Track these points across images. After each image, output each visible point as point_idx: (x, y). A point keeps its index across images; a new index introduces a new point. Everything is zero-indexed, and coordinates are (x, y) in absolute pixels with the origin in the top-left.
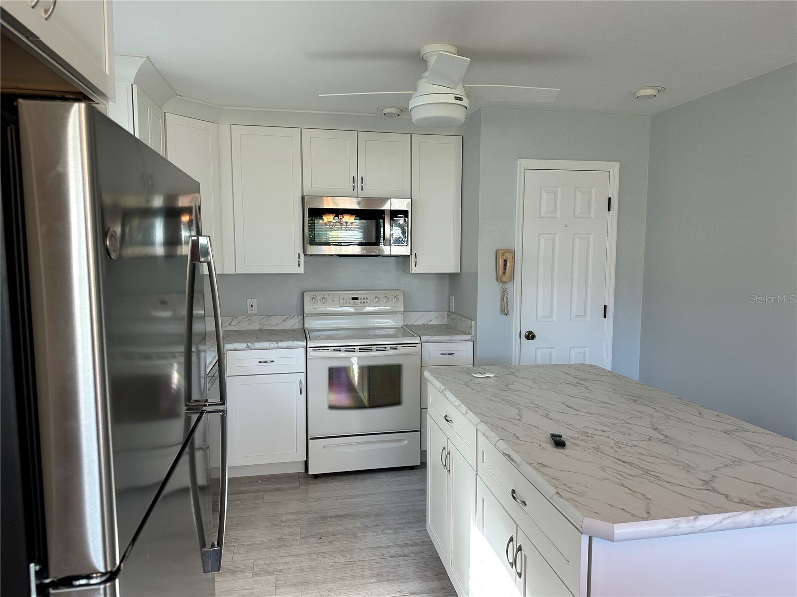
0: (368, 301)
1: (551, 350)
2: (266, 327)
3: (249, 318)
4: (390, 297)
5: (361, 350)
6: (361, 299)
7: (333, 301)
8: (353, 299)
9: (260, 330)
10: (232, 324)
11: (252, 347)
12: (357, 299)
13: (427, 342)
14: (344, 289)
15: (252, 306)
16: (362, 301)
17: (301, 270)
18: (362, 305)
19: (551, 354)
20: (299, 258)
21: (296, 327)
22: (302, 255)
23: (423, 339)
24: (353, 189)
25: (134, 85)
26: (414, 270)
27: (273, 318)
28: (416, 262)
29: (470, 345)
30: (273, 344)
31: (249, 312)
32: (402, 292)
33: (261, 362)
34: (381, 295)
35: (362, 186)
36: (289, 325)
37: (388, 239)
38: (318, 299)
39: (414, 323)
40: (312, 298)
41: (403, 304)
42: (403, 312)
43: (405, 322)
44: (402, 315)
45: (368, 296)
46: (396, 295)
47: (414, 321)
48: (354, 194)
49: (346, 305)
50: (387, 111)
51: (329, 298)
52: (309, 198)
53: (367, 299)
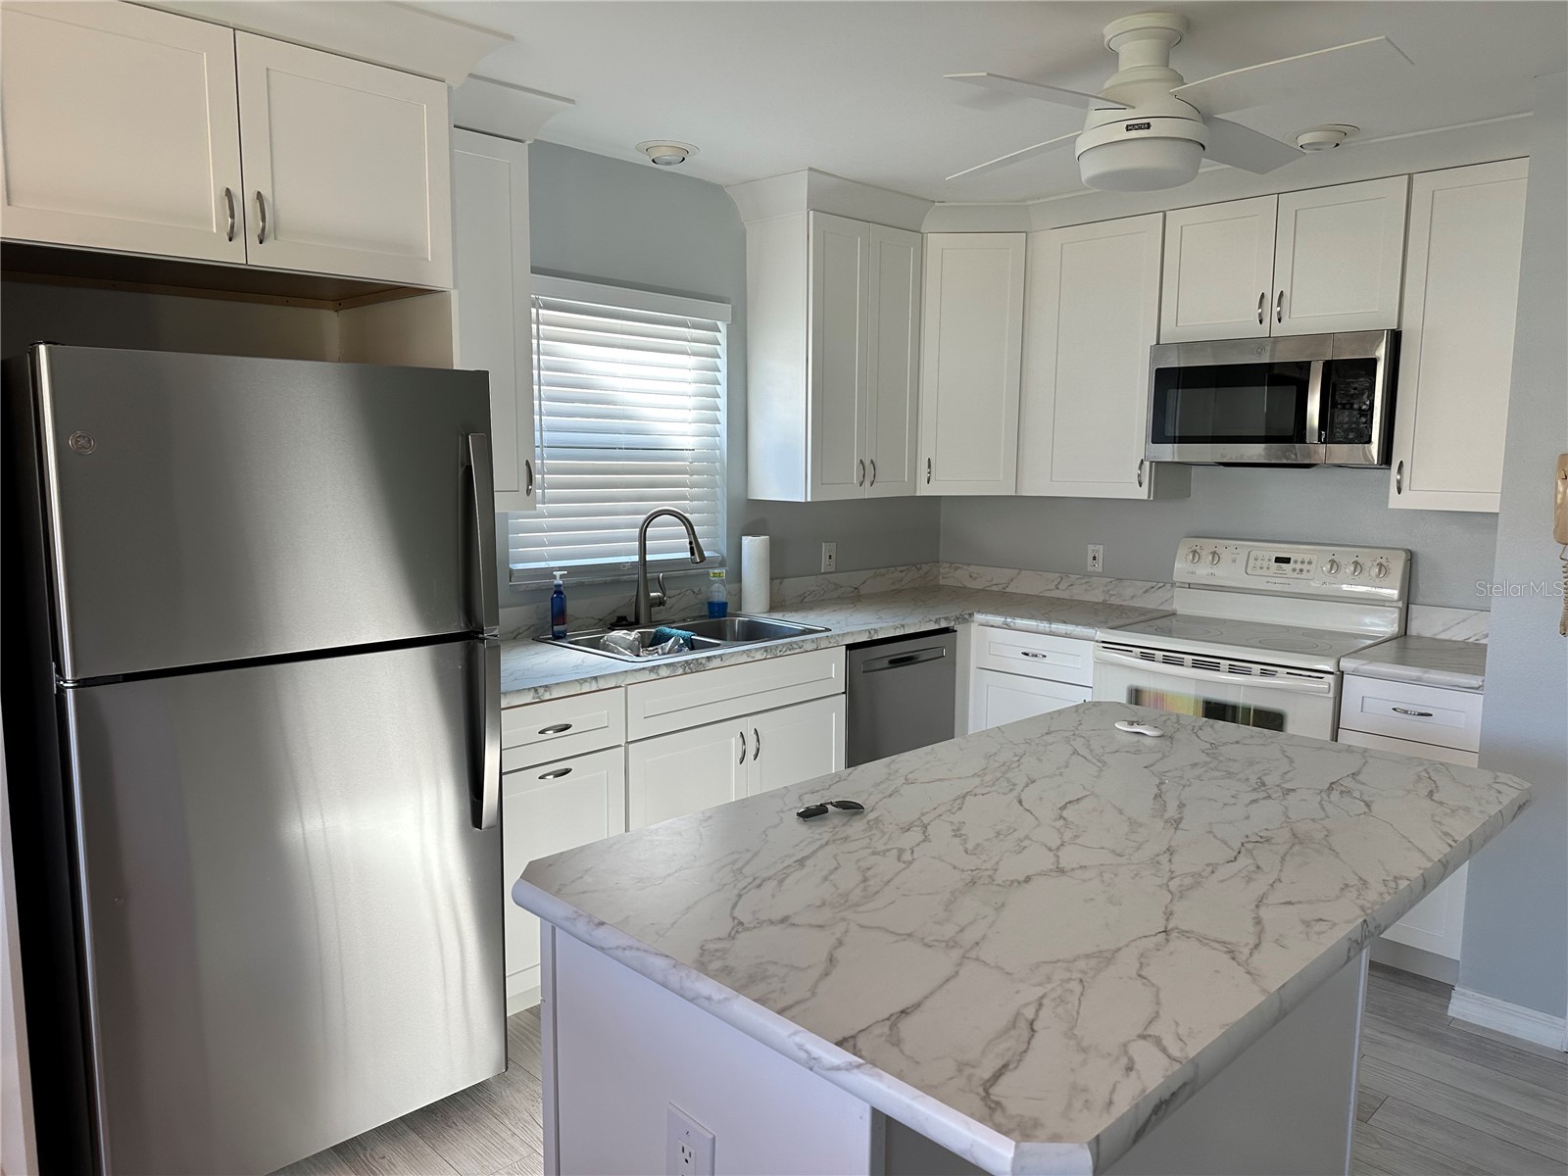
0: (1312, 567)
2: (1114, 601)
3: (1086, 580)
4: (1366, 562)
5: (1196, 665)
6: (1296, 562)
7: (1234, 561)
8: (1278, 560)
9: (1104, 603)
10: (1061, 587)
11: (1013, 625)
12: (1287, 561)
13: (1355, 673)
14: (1272, 539)
15: (1094, 558)
16: (1299, 566)
17: (1142, 493)
18: (1295, 575)
20: (1140, 468)
21: (1165, 607)
22: (1147, 464)
23: (1345, 664)
24: (1261, 322)
25: (811, 212)
26: (1396, 501)
27: (1127, 583)
28: (1399, 482)
29: (1478, 700)
30: (1044, 626)
31: (1090, 569)
32: (1403, 555)
33: (1026, 654)
34: (1345, 556)
35: (1279, 313)
36: (1152, 602)
37: (1312, 429)
38: (1203, 553)
39: (1440, 633)
40: (1195, 552)
41: (1398, 584)
42: (1400, 604)
43: (1415, 628)
44: (1397, 610)
45: (1314, 559)
46: (1383, 561)
47: (1441, 629)
48: (1262, 331)
49: (1260, 572)
50: (1304, 139)
51: (1226, 555)
52: (1159, 348)
53: (1310, 563)
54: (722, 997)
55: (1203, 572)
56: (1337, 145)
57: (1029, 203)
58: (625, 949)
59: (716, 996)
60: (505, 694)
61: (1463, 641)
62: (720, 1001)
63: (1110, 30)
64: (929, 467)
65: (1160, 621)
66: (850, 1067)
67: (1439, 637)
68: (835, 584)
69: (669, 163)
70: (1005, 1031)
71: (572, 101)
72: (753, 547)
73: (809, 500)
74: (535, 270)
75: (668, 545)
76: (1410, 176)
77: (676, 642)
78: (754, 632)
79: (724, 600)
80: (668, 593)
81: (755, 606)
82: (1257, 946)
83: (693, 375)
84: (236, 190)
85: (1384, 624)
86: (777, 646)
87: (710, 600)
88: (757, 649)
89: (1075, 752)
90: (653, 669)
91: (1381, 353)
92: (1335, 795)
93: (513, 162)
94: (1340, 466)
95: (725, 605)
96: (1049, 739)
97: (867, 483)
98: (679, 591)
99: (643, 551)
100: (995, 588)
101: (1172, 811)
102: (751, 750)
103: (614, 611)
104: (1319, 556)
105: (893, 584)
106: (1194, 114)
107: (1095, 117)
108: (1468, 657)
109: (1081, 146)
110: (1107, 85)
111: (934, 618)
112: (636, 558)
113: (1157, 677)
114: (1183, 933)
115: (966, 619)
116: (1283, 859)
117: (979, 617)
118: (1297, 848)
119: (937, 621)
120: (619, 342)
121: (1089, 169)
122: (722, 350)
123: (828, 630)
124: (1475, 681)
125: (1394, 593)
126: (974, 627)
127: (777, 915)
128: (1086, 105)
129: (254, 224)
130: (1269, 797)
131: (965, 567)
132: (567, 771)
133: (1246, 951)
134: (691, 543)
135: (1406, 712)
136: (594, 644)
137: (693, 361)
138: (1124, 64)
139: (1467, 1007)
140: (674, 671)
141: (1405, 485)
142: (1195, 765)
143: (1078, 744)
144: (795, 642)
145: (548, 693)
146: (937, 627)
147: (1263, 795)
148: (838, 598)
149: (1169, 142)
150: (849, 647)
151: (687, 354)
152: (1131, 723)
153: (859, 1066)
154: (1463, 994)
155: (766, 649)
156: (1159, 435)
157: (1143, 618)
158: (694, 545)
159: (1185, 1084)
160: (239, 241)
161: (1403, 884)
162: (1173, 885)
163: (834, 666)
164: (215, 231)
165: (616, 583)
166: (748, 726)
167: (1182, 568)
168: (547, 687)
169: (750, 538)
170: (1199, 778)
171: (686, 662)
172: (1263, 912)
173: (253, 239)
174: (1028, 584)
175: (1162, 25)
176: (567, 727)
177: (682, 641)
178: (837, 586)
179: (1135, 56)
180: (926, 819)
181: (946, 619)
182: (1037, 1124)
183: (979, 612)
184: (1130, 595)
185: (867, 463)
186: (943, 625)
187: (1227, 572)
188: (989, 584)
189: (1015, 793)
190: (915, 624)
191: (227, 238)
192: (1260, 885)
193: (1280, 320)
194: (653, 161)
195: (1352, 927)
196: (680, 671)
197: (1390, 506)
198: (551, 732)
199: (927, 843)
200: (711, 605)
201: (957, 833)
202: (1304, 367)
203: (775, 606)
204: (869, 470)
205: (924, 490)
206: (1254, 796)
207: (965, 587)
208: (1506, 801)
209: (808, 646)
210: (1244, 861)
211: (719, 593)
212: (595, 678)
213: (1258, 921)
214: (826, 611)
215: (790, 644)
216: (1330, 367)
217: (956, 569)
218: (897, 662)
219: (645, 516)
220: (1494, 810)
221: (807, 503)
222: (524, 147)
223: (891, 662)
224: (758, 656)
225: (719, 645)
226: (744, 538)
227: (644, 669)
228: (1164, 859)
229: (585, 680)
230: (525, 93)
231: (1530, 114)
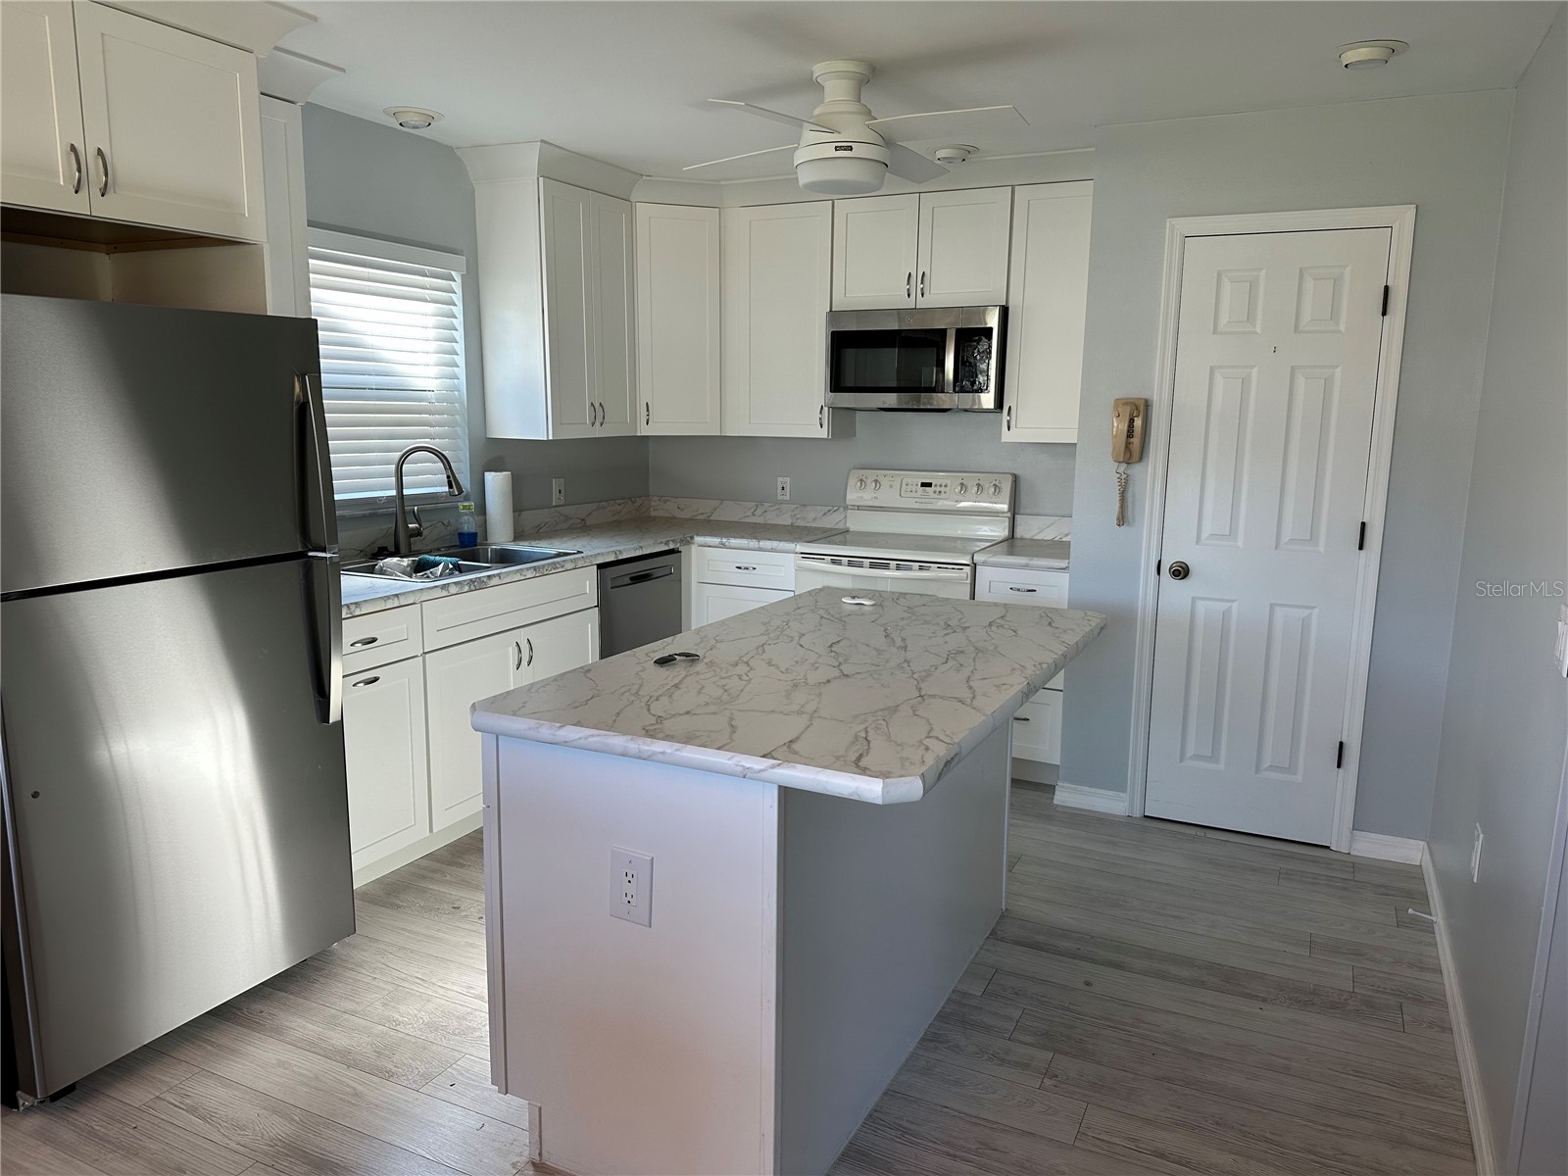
0: (947, 489)
1: (1229, 604)
2: (800, 523)
3: (777, 507)
4: (986, 484)
6: (935, 486)
7: (891, 487)
8: (924, 485)
9: (792, 525)
10: (757, 513)
11: (727, 544)
12: (929, 485)
13: (985, 564)
14: (919, 468)
15: (783, 488)
16: (938, 489)
17: (823, 433)
18: (935, 496)
19: (1226, 615)
20: (821, 413)
21: (841, 526)
22: (826, 409)
23: (977, 558)
24: (909, 295)
25: (541, 178)
26: (1007, 437)
27: (809, 508)
28: (1009, 422)
29: (1065, 578)
30: (753, 543)
31: (780, 497)
32: (1010, 478)
33: (740, 568)
34: (971, 480)
35: (922, 289)
36: (831, 522)
37: (948, 381)
38: (868, 482)
39: (1036, 535)
40: (861, 480)
41: (1008, 500)
42: (1009, 515)
43: (1019, 533)
44: (1007, 520)
45: (949, 482)
46: (997, 483)
47: (1037, 531)
48: (910, 304)
49: (909, 494)
50: (941, 154)
51: (885, 482)
52: (833, 315)
53: (946, 486)
55: (867, 496)
56: (964, 160)
57: (722, 183)
59: (669, 751)
61: (1053, 539)
63: (819, 69)
64: (648, 410)
65: (840, 535)
66: (773, 767)
67: (1035, 538)
68: (565, 516)
69: (415, 127)
70: (853, 743)
71: (343, 70)
72: (496, 483)
73: (551, 438)
74: (311, 224)
75: (425, 480)
76: (1013, 187)
77: (446, 567)
78: (505, 558)
79: (473, 531)
80: (423, 524)
81: (500, 535)
82: (973, 698)
83: (433, 321)
84: (80, 147)
85: (1000, 531)
86: (544, 566)
87: (460, 531)
88: (528, 569)
89: (822, 617)
90: (444, 587)
91: (993, 321)
92: (994, 628)
93: (290, 119)
94: (966, 410)
95: (475, 535)
96: (800, 611)
97: (597, 424)
98: (430, 523)
99: (400, 486)
100: (700, 517)
101: (899, 642)
102: (525, 656)
103: (373, 543)
104: (951, 481)
105: (614, 515)
106: (880, 141)
107: (809, 136)
108: (1058, 549)
109: (800, 156)
110: (817, 111)
111: (663, 540)
112: (393, 493)
114: (930, 696)
115: (688, 542)
116: (974, 660)
117: (698, 539)
118: (980, 655)
119: (667, 543)
121: (805, 177)
122: (458, 298)
123: (579, 552)
124: (1063, 564)
125: (1005, 507)
126: (694, 548)
127: (684, 711)
128: (801, 126)
129: (96, 176)
130: (955, 632)
131: (673, 500)
132: (376, 679)
133: (969, 700)
134: (448, 477)
135: (1019, 590)
136: (371, 570)
137: (431, 307)
138: (828, 97)
139: (1067, 796)
140: (462, 588)
141: (1013, 424)
142: (903, 619)
143: (822, 612)
144: (558, 562)
145: (358, 610)
146: (666, 548)
147: (950, 631)
148: (569, 528)
149: (864, 162)
150: (600, 566)
151: (426, 301)
152: (854, 598)
153: (779, 765)
154: (1063, 787)
155: (535, 568)
156: (837, 384)
157: (825, 535)
158: (451, 479)
159: (956, 754)
160: (84, 192)
161: (1045, 666)
162: (916, 676)
163: (587, 583)
164: (62, 183)
165: (373, 516)
166: (521, 636)
167: (853, 496)
168: (357, 604)
169: (493, 473)
170: (908, 625)
171: (471, 580)
172: (971, 684)
173: (96, 192)
174: (730, 512)
175: (857, 71)
176: (374, 640)
177: (451, 566)
178: (567, 518)
179: (837, 91)
180: (745, 659)
181: (673, 541)
182: (889, 773)
183: (698, 535)
184: (813, 517)
185: (597, 405)
186: (672, 546)
187: (887, 496)
188: (695, 514)
189: (795, 642)
190: (650, 545)
191: (73, 191)
192: (966, 672)
193: (923, 295)
194: (401, 124)
195: (1021, 686)
196: (466, 588)
197: (1003, 440)
198: (360, 645)
199: (752, 672)
200: (461, 535)
201: (770, 664)
202: (943, 333)
203: (518, 537)
204: (599, 412)
205: (644, 431)
206: (946, 632)
207: (674, 518)
208: (1094, 624)
209: (569, 566)
210: (951, 663)
211: (469, 525)
212: (397, 595)
213: (970, 688)
214: (565, 539)
215: (554, 563)
216: (958, 331)
217: (665, 502)
218: (638, 579)
219: (401, 453)
220: (1088, 629)
221: (548, 441)
222: (297, 108)
223: (631, 579)
224: (529, 574)
225: (489, 567)
226: (486, 474)
227: (436, 587)
228: (905, 665)
229: (388, 597)
230: (302, 61)
231: (1093, 149)
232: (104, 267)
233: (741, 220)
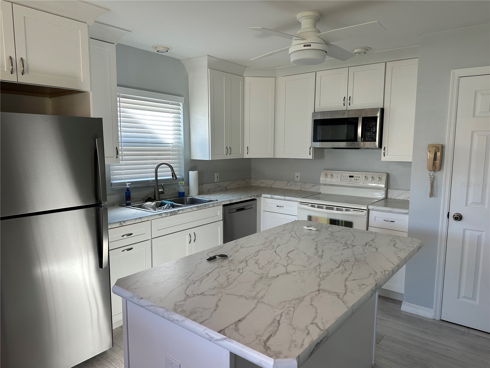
0: (360, 178)
1: (482, 233)
2: (303, 189)
3: (295, 183)
4: (375, 177)
5: (327, 208)
6: (355, 177)
7: (337, 177)
8: (350, 176)
9: (300, 190)
10: (288, 185)
11: (273, 197)
12: (352, 177)
13: (373, 210)
14: (348, 170)
15: (297, 177)
16: (356, 178)
17: (311, 157)
18: (355, 181)
19: (479, 237)
20: (310, 149)
21: (318, 191)
22: (312, 148)
23: (370, 207)
24: (344, 105)
25: (209, 69)
26: (383, 159)
27: (307, 184)
28: (384, 153)
29: (407, 217)
30: (283, 197)
31: (296, 180)
32: (386, 175)
33: (278, 206)
34: (369, 175)
35: (349, 103)
36: (314, 189)
37: (359, 137)
38: (329, 175)
39: (396, 197)
40: (326, 174)
41: (384, 183)
42: (385, 189)
43: (389, 196)
44: (384, 191)
45: (360, 176)
46: (380, 176)
47: (397, 196)
48: (344, 108)
49: (345, 180)
50: (356, 51)
51: (335, 175)
52: (315, 113)
53: (359, 177)
54: (182, 319)
55: (329, 180)
56: (365, 53)
57: (276, 68)
58: (150, 306)
59: (180, 320)
60: (110, 224)
61: (403, 200)
62: (181, 321)
63: (299, 16)
64: (248, 149)
65: (316, 195)
66: (223, 339)
67: (396, 198)
68: (219, 186)
69: (163, 52)
70: (271, 324)
71: (130, 31)
72: (193, 175)
73: (210, 159)
74: (118, 85)
75: (165, 174)
76: (386, 63)
77: (168, 205)
78: (193, 202)
79: (184, 191)
80: (165, 190)
81: (194, 193)
82: (345, 293)
83: (172, 119)
84: (13, 57)
85: (381, 195)
86: (201, 206)
87: (179, 192)
88: (194, 207)
89: (292, 236)
90: (160, 214)
91: (378, 115)
92: (367, 246)
93: (110, 51)
94: (367, 148)
95: (184, 193)
96: (284, 232)
97: (228, 154)
98: (168, 189)
99: (156, 176)
100: (268, 186)
101: (320, 253)
102: (193, 239)
103: (147, 196)
104: (361, 175)
105: (238, 185)
106: (323, 42)
107: (294, 42)
108: (404, 204)
109: (291, 51)
110: (298, 32)
111: (250, 196)
112: (154, 179)
113: (316, 212)
114: (324, 290)
115: (259, 196)
116: (353, 267)
117: (264, 195)
118: (356, 263)
119: (251, 197)
120: (147, 109)
121: (293, 58)
122: (181, 111)
123: (217, 200)
124: (406, 211)
125: (383, 186)
126: (262, 198)
127: (200, 292)
128: (292, 38)
129: (20, 69)
130: (348, 248)
131: (259, 180)
132: (131, 249)
133: (342, 295)
134: (172, 173)
135: (387, 221)
136: (140, 207)
137: (172, 115)
138: (303, 26)
139: (406, 307)
140: (167, 215)
141: (386, 154)
142: (327, 239)
143: (293, 233)
144: (207, 205)
145: (124, 223)
146: (251, 199)
147: (346, 247)
148: (220, 190)
149: (316, 50)
150: (224, 206)
151: (170, 113)
152: (308, 227)
153: (225, 339)
154: (405, 304)
155: (197, 207)
156: (315, 139)
157: (311, 195)
158: (173, 174)
159: (325, 337)
160: (15, 74)
161: (387, 272)
162: (321, 275)
163: (219, 212)
164: (6, 71)
165: (148, 187)
166: (192, 231)
167: (322, 179)
168: (124, 221)
169: (192, 171)
170: (328, 243)
171: (171, 212)
172: (347, 283)
173: (20, 73)
174: (278, 185)
175: (315, 15)
176: (131, 234)
177: (170, 205)
178: (220, 187)
179: (306, 24)
180: (247, 259)
181: (254, 196)
182: (280, 353)
183: (263, 194)
184: (308, 187)
185: (228, 148)
186: (253, 198)
187: (335, 180)
188: (267, 185)
189: (274, 249)
190: (244, 198)
191: (10, 73)
192: (346, 274)
193: (349, 105)
194: (157, 51)
195: (372, 286)
196: (169, 215)
197: (382, 160)
198: (126, 236)
199: (247, 267)
200: (179, 193)
201: (256, 263)
202: (357, 119)
203: (200, 193)
204: (229, 150)
205: (246, 156)
206: (344, 247)
207: (259, 186)
208: (415, 246)
209: (211, 206)
210: (341, 268)
211: (182, 189)
212: (141, 218)
213: (346, 286)
214: (216, 194)
215: (205, 205)
216: (364, 119)
217: (257, 180)
218: (239, 210)
219: (157, 165)
220: (412, 249)
221: (209, 160)
222: (114, 46)
223: (237, 210)
224: (195, 209)
225: (182, 206)
226: (190, 172)
227: (157, 214)
228: (318, 268)
229: (137, 219)
230: (114, 28)
231: (418, 45)
232: (49, 102)
233: (282, 81)
